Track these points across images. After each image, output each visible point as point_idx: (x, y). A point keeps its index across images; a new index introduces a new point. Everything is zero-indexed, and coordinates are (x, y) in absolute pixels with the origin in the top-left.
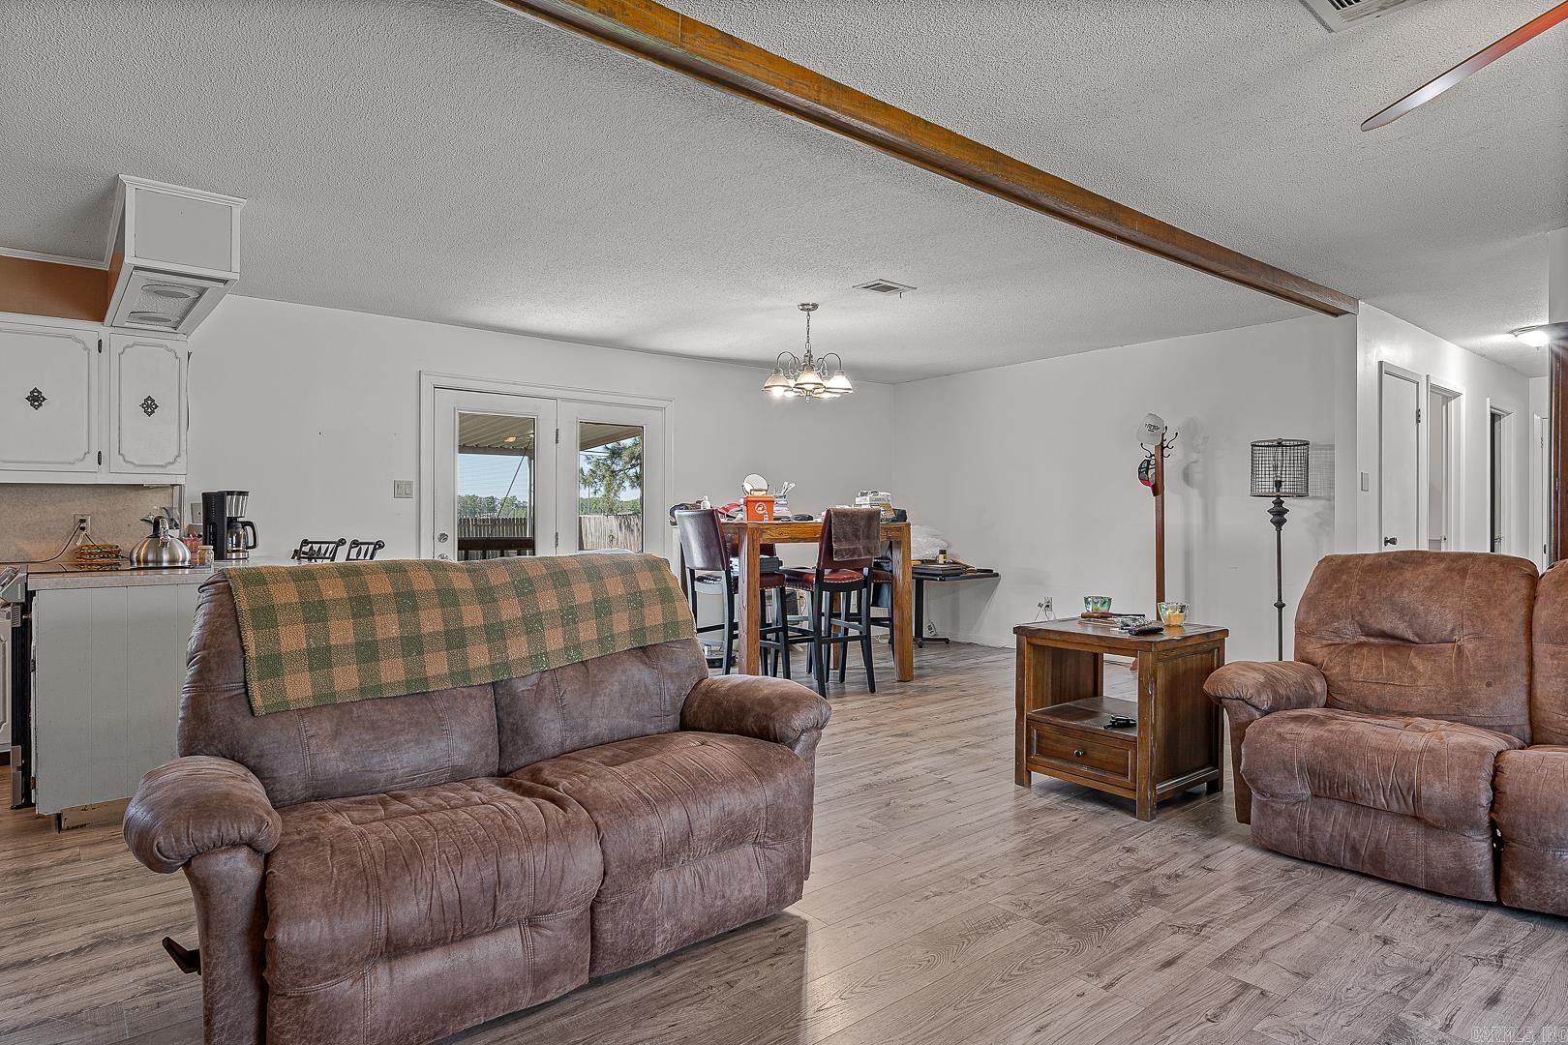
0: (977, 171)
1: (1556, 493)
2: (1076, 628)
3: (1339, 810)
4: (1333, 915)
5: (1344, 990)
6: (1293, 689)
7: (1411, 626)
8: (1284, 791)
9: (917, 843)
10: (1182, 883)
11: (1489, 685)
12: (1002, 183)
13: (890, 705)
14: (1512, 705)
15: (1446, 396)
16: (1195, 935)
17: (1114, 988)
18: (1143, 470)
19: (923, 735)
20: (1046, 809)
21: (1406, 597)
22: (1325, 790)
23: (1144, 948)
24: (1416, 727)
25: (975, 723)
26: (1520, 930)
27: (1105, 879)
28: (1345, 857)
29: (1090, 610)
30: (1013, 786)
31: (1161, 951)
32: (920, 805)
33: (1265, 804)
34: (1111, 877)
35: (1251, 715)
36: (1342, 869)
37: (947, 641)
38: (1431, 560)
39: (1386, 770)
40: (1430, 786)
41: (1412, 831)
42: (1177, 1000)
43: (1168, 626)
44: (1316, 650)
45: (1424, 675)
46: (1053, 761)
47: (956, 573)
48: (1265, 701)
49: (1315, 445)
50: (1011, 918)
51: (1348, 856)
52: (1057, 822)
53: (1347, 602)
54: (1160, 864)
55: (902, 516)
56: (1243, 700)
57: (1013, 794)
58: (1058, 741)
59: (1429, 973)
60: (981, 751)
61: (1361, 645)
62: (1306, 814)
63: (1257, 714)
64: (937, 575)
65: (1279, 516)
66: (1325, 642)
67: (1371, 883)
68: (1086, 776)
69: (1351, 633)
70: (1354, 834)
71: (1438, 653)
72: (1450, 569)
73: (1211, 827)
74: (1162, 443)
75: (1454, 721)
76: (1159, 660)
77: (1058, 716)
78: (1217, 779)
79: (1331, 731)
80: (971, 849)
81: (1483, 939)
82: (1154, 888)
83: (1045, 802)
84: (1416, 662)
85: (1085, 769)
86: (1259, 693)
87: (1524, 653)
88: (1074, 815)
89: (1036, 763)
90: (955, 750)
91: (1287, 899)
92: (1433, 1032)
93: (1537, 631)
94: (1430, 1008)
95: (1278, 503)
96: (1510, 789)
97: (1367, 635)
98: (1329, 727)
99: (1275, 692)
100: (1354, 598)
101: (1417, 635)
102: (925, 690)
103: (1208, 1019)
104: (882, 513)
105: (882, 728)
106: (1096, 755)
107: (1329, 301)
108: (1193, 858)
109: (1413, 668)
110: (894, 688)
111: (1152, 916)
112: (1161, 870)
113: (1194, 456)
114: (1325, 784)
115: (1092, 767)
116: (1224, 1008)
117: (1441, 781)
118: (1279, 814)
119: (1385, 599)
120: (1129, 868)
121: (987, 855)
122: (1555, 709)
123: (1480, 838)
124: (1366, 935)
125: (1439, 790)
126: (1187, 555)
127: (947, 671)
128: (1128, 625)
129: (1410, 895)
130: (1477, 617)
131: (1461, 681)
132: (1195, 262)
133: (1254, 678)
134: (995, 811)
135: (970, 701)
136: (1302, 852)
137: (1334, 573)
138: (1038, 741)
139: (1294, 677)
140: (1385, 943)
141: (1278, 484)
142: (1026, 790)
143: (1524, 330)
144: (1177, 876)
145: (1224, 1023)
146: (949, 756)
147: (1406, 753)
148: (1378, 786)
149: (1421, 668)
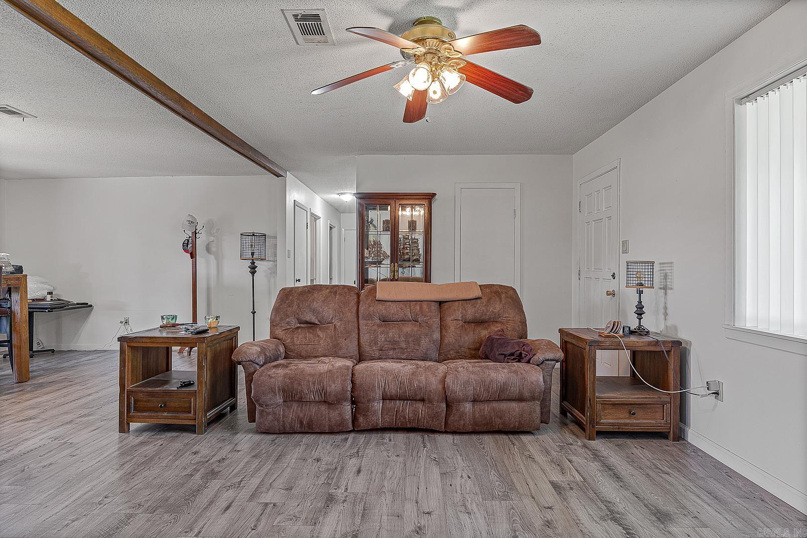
0: (99, 53)
1: (360, 260)
2: (157, 334)
3: (295, 406)
4: (295, 456)
5: (307, 488)
6: (272, 352)
7: (317, 318)
8: (272, 402)
9: (52, 491)
10: (227, 462)
11: (345, 340)
12: (116, 65)
13: (13, 400)
14: (353, 348)
15: (315, 218)
16: (238, 487)
17: (201, 534)
18: (185, 245)
19: (43, 416)
20: (142, 443)
21: (315, 305)
22: (289, 398)
23: (213, 505)
24: (322, 362)
25: (83, 401)
26: (362, 438)
27: (185, 474)
28: (297, 427)
29: (165, 323)
30: (117, 435)
31: (222, 503)
32: (50, 464)
33: (262, 411)
34: (188, 471)
35: (255, 368)
36: (296, 433)
37: (53, 351)
38: (324, 289)
39: (314, 383)
40: (330, 386)
41: (323, 408)
42: (236, 525)
43: (210, 328)
44: (279, 332)
45: (323, 338)
46: (145, 414)
47: (60, 306)
48: (261, 360)
49: (268, 235)
50: (131, 517)
51: (299, 426)
52: (149, 449)
53: (292, 309)
54: (213, 456)
55: (19, 269)
56: (251, 361)
57: (118, 440)
58: (148, 401)
59: (336, 468)
60: (91, 418)
61: (298, 328)
62: (280, 411)
63: (258, 367)
64: (46, 309)
65: (253, 270)
66: (283, 328)
67: (307, 436)
68: (166, 418)
69: (294, 323)
70: (301, 415)
71: (328, 328)
72: (330, 292)
73: (233, 428)
74: (196, 231)
75: (335, 357)
76: (208, 346)
77: (147, 387)
78: (235, 404)
79: (291, 370)
80: (95, 482)
81: (351, 447)
82: (213, 470)
83: (141, 438)
84: (320, 333)
85: (165, 414)
86: (259, 357)
87: (356, 325)
88: (160, 442)
89: (133, 417)
90: (71, 422)
91: (276, 454)
92: (343, 494)
93: (360, 315)
94: (339, 484)
95: (253, 263)
96: (357, 382)
97: (300, 324)
98: (290, 368)
99: (265, 355)
100: (295, 307)
101: (319, 321)
102: (41, 386)
103: (253, 529)
104: (3, 267)
105: (7, 418)
106: (173, 405)
107: (276, 169)
108: (229, 448)
109: (318, 336)
110: (13, 388)
111: (215, 485)
112: (215, 459)
113: (212, 238)
114: (289, 395)
115: (169, 412)
116: (258, 520)
117: (334, 383)
118: (268, 414)
119: (307, 306)
120: (197, 463)
121: (107, 483)
122: (367, 347)
123: (347, 404)
124: (310, 460)
125: (334, 387)
126: (208, 289)
127: (58, 370)
128: (189, 330)
129: (323, 436)
130: (341, 312)
131: (336, 340)
132: (220, 139)
133: (256, 350)
134: (107, 454)
135: (78, 387)
136: (279, 429)
137: (286, 295)
138: (135, 404)
139: (272, 346)
140: (318, 461)
141: (253, 254)
142: (127, 435)
143: (342, 194)
144: (223, 459)
145: (260, 528)
146: (69, 426)
147: (321, 374)
148: (311, 391)
149: (321, 336)
